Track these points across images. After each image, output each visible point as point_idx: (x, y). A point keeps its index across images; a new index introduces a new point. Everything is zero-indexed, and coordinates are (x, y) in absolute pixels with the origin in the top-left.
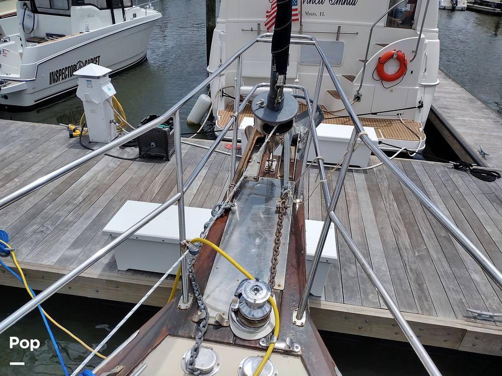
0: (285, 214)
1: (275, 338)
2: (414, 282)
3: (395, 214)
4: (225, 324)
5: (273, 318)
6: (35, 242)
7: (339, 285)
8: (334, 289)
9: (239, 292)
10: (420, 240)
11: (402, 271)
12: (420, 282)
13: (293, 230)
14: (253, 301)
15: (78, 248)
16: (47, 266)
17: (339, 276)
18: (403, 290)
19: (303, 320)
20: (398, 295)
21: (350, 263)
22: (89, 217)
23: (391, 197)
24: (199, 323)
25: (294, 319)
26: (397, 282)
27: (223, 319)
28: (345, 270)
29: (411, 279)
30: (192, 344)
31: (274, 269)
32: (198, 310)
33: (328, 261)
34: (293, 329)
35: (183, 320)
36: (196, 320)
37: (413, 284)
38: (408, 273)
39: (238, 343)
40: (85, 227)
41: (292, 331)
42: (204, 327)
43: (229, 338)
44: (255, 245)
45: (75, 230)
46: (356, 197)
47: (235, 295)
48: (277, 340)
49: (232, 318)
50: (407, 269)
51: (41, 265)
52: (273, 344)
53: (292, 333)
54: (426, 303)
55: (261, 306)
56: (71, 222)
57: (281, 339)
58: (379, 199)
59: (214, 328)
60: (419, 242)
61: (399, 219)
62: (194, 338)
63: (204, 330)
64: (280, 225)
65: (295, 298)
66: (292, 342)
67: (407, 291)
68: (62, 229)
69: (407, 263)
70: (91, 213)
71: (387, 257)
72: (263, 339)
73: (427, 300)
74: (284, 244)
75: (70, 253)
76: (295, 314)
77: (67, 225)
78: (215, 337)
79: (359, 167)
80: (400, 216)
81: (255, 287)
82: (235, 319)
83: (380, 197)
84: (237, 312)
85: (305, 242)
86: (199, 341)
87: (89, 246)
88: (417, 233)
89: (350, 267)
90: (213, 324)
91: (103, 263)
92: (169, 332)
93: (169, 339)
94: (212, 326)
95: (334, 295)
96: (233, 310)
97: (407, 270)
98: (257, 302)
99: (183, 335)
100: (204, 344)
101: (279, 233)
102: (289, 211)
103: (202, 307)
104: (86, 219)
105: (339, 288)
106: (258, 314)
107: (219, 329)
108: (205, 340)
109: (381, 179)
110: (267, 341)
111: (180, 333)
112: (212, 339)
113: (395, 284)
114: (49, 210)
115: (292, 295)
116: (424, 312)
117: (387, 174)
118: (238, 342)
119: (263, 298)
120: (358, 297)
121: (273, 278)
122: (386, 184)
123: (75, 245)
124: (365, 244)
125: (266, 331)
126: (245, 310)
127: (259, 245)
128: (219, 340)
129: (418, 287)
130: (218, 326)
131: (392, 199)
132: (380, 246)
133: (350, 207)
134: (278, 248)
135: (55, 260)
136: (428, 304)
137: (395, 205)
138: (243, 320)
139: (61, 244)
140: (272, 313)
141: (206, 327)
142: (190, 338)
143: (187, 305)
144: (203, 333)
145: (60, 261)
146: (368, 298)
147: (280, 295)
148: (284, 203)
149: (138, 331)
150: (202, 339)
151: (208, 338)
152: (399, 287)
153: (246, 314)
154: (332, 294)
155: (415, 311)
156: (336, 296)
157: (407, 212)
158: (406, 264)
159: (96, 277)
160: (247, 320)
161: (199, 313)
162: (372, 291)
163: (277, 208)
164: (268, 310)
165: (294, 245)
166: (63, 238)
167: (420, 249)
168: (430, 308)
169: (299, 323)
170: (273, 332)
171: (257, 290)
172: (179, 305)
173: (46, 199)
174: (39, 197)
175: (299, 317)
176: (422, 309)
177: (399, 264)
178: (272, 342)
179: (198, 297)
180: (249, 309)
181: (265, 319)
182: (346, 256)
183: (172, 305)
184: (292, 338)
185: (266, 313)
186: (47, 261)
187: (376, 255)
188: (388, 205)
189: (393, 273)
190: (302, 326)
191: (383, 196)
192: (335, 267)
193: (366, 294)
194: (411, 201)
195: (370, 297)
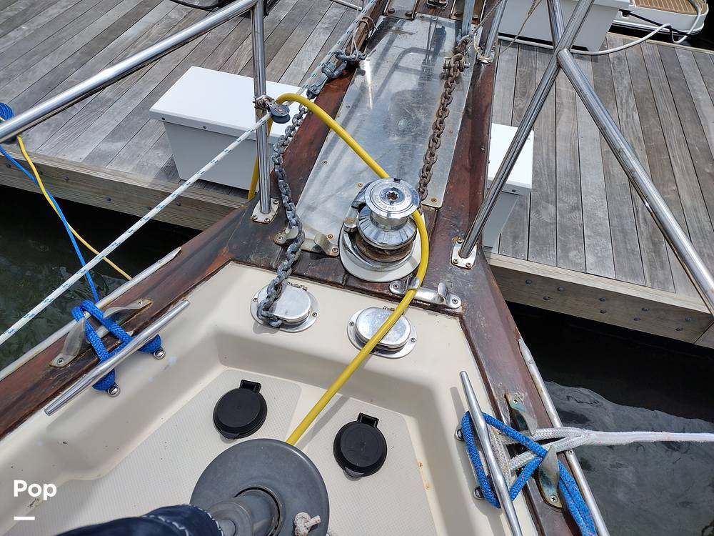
0: (458, 79)
1: (418, 283)
2: (647, 238)
3: (634, 133)
4: (331, 252)
5: (418, 251)
6: (53, 126)
7: (523, 231)
8: (515, 238)
9: (361, 200)
10: (668, 175)
11: (629, 221)
12: (656, 239)
13: (470, 110)
14: (384, 215)
15: (119, 140)
16: (71, 163)
17: (525, 220)
18: (627, 249)
19: (471, 260)
20: (618, 256)
21: (548, 201)
22: (135, 95)
23: (632, 103)
24: (285, 246)
25: (455, 256)
26: (619, 236)
27: (327, 244)
28: (538, 212)
29: (642, 234)
30: (268, 278)
31: (428, 170)
32: (286, 226)
33: (515, 192)
34: (451, 272)
35: (259, 240)
36: (281, 241)
37: (644, 242)
38: (639, 224)
39: (352, 285)
40: (130, 109)
41: (449, 275)
42: (294, 252)
43: (336, 275)
44: (398, 130)
45: (115, 113)
46: (573, 99)
47: (352, 207)
48: (421, 286)
49: (344, 244)
50: (638, 217)
51: (63, 160)
52: (412, 291)
53: (449, 278)
54: (660, 272)
55: (397, 226)
56: (109, 100)
57: (428, 284)
58: (611, 106)
59: (311, 258)
60: (667, 178)
61: (640, 140)
62: (275, 270)
63: (294, 257)
64: (447, 97)
65: (461, 223)
66: (447, 292)
67: (633, 251)
68: (95, 111)
69: (640, 209)
70: (141, 89)
71: (609, 197)
72: (396, 283)
73: (663, 267)
74: (451, 132)
75: (106, 147)
76: (457, 249)
77: (102, 105)
78: (313, 271)
79: (585, 49)
80: (641, 135)
81: (391, 192)
82: (350, 246)
83: (613, 102)
84: (354, 234)
85: (489, 133)
86: (283, 274)
87: (136, 140)
88: (665, 164)
89: (546, 208)
90: (310, 249)
91: (157, 167)
92: (233, 256)
93: (232, 268)
94: (309, 254)
95: (514, 247)
96: (348, 230)
97: (638, 220)
98: (393, 216)
99: (256, 262)
100: (293, 280)
101: (444, 110)
102: (467, 76)
103: (294, 221)
104: (131, 98)
105: (523, 238)
106: (392, 239)
107: (321, 260)
108: (293, 274)
109: (620, 72)
110: (402, 287)
111: (252, 259)
112: (308, 274)
113: (615, 240)
114: (76, 79)
115: (456, 217)
116: (655, 284)
117: (631, 65)
118: (352, 283)
119: (401, 212)
120: (551, 252)
121: (425, 185)
122: (626, 82)
123: (114, 135)
124: (576, 176)
125: (404, 269)
126: (368, 231)
127: (403, 131)
128: (318, 276)
129: (651, 247)
130: (319, 254)
131: (632, 106)
132: (600, 181)
133: (561, 115)
134: (439, 136)
135: (85, 155)
136: (664, 274)
137: (636, 117)
138: (363, 249)
139: (93, 132)
140: (417, 241)
141: (298, 254)
142: (270, 268)
143: (266, 216)
144: (291, 262)
145: (91, 158)
146: (568, 256)
147: (435, 218)
148: (459, 59)
149: (179, 249)
150: (290, 271)
151: (299, 272)
152: (621, 245)
153: (371, 237)
154: (511, 246)
155: (641, 282)
156: (516, 248)
157: (656, 130)
158: (637, 212)
159: (145, 186)
160: (370, 247)
161: (287, 231)
162: (577, 246)
163: (445, 68)
164: (410, 235)
165: (468, 135)
166: (96, 124)
167: (665, 190)
168: (666, 279)
169: (463, 262)
170: (414, 273)
171: (393, 197)
172: (254, 214)
173: (70, 62)
174: (59, 57)
175: (465, 254)
176: (652, 280)
177: (626, 209)
178: (411, 287)
179: (287, 205)
180: (376, 230)
181: (403, 250)
182: (542, 190)
183: (241, 214)
184: (448, 285)
185: (405, 239)
186: (71, 156)
187: (592, 194)
188: (624, 115)
189: (615, 221)
190: (468, 268)
191: (618, 101)
192: (521, 205)
193: (566, 250)
194: (664, 112)
195: (572, 254)
